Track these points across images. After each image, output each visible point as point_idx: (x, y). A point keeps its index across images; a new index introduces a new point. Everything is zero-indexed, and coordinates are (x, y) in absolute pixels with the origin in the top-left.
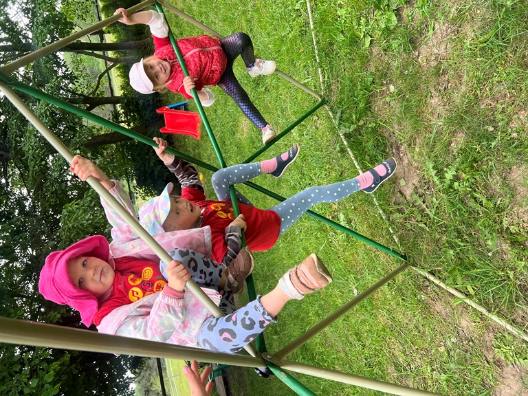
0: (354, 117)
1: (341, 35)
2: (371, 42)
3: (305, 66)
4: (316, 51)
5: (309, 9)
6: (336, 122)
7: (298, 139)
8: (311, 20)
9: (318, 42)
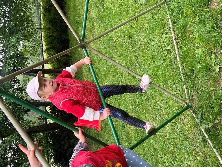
0: (211, 117)
1: (199, 65)
2: (220, 69)
3: (174, 84)
4: (182, 74)
5: (176, 49)
6: (198, 121)
7: (171, 132)
8: (178, 56)
9: (183, 69)
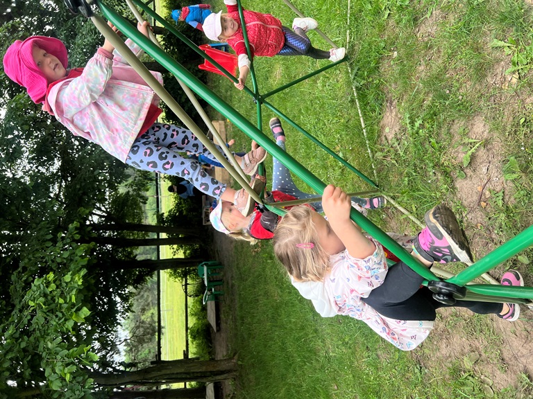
0: (366, 73)
1: (369, 5)
2: (389, 14)
3: (338, 26)
4: (349, 15)
6: (352, 77)
7: (321, 88)
9: (351, 8)
